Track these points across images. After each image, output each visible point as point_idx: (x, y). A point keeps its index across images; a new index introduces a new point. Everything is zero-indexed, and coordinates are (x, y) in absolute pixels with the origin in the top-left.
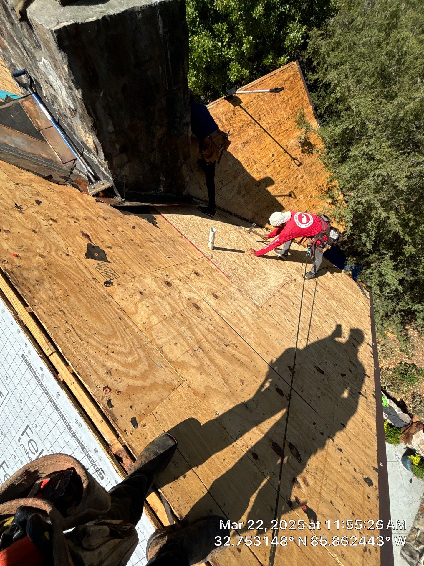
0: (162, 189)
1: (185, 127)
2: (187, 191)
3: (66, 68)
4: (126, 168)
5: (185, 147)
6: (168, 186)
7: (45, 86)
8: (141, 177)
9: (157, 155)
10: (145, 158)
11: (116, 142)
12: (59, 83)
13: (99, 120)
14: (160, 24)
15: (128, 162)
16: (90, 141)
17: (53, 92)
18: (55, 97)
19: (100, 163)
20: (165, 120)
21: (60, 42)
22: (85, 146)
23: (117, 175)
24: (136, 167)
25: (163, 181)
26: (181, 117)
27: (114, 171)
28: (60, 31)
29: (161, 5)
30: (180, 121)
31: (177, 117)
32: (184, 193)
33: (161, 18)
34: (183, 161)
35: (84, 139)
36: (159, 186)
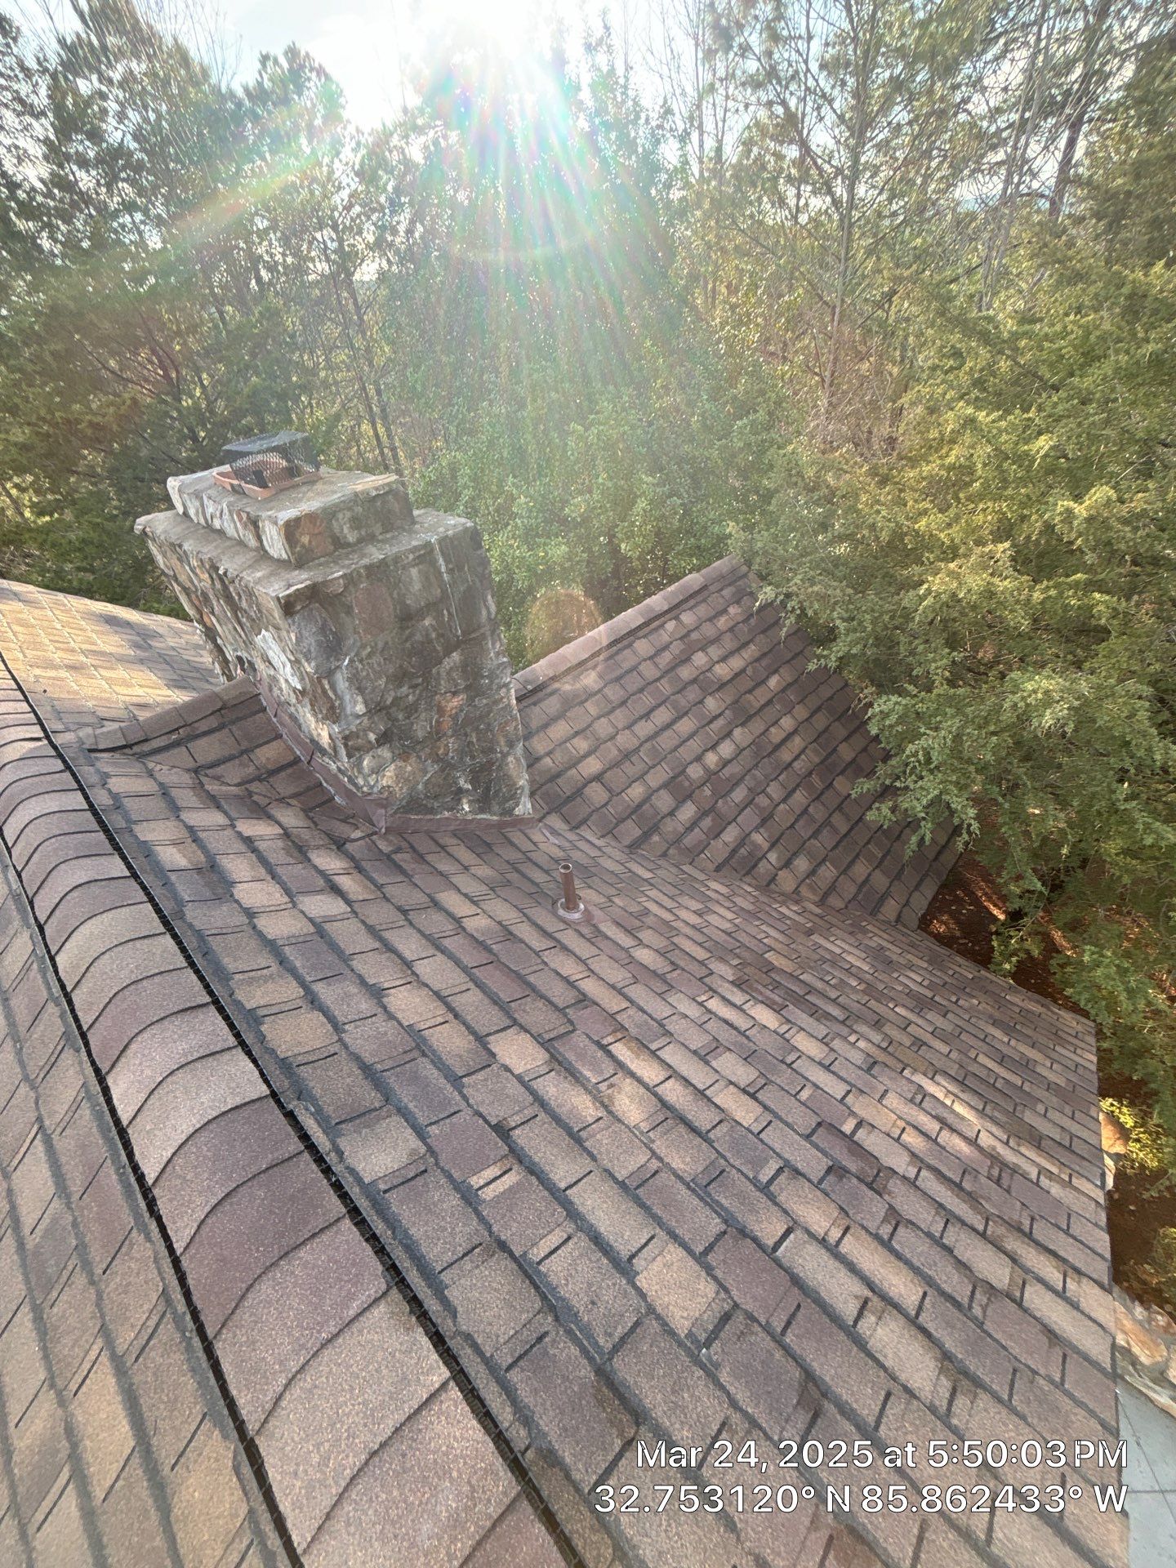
0: (466, 807)
1: (503, 692)
2: (525, 807)
3: (293, 636)
4: (390, 772)
5: (506, 723)
6: (478, 801)
7: (260, 665)
8: (420, 787)
9: (452, 744)
10: (427, 750)
11: (370, 729)
12: (283, 658)
13: (341, 698)
14: (441, 561)
15: (393, 761)
16: (323, 733)
17: (272, 672)
18: (274, 679)
19: (339, 770)
20: (462, 684)
21: (288, 607)
22: (316, 745)
23: (372, 787)
24: (409, 768)
25: (468, 791)
26: (492, 676)
27: (365, 780)
28: (289, 596)
29: (441, 541)
30: (491, 682)
31: (483, 677)
32: (517, 811)
33: (443, 554)
34: (506, 749)
35: (315, 733)
36: (460, 800)
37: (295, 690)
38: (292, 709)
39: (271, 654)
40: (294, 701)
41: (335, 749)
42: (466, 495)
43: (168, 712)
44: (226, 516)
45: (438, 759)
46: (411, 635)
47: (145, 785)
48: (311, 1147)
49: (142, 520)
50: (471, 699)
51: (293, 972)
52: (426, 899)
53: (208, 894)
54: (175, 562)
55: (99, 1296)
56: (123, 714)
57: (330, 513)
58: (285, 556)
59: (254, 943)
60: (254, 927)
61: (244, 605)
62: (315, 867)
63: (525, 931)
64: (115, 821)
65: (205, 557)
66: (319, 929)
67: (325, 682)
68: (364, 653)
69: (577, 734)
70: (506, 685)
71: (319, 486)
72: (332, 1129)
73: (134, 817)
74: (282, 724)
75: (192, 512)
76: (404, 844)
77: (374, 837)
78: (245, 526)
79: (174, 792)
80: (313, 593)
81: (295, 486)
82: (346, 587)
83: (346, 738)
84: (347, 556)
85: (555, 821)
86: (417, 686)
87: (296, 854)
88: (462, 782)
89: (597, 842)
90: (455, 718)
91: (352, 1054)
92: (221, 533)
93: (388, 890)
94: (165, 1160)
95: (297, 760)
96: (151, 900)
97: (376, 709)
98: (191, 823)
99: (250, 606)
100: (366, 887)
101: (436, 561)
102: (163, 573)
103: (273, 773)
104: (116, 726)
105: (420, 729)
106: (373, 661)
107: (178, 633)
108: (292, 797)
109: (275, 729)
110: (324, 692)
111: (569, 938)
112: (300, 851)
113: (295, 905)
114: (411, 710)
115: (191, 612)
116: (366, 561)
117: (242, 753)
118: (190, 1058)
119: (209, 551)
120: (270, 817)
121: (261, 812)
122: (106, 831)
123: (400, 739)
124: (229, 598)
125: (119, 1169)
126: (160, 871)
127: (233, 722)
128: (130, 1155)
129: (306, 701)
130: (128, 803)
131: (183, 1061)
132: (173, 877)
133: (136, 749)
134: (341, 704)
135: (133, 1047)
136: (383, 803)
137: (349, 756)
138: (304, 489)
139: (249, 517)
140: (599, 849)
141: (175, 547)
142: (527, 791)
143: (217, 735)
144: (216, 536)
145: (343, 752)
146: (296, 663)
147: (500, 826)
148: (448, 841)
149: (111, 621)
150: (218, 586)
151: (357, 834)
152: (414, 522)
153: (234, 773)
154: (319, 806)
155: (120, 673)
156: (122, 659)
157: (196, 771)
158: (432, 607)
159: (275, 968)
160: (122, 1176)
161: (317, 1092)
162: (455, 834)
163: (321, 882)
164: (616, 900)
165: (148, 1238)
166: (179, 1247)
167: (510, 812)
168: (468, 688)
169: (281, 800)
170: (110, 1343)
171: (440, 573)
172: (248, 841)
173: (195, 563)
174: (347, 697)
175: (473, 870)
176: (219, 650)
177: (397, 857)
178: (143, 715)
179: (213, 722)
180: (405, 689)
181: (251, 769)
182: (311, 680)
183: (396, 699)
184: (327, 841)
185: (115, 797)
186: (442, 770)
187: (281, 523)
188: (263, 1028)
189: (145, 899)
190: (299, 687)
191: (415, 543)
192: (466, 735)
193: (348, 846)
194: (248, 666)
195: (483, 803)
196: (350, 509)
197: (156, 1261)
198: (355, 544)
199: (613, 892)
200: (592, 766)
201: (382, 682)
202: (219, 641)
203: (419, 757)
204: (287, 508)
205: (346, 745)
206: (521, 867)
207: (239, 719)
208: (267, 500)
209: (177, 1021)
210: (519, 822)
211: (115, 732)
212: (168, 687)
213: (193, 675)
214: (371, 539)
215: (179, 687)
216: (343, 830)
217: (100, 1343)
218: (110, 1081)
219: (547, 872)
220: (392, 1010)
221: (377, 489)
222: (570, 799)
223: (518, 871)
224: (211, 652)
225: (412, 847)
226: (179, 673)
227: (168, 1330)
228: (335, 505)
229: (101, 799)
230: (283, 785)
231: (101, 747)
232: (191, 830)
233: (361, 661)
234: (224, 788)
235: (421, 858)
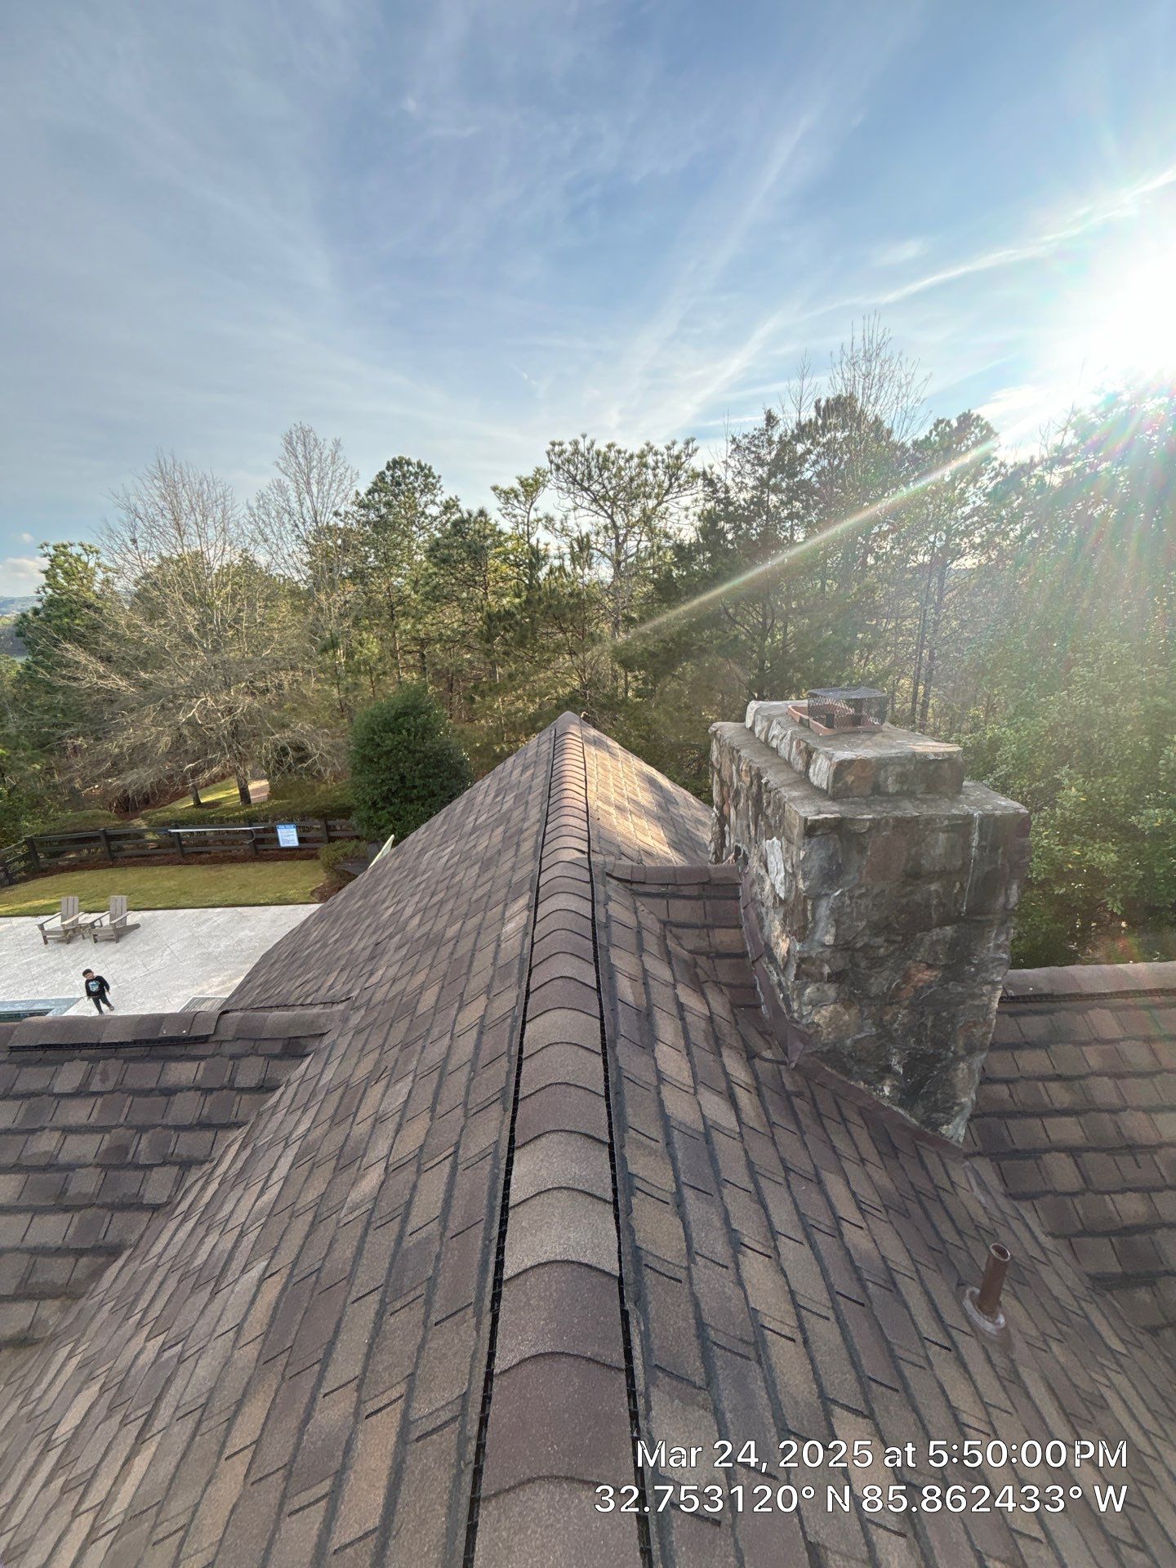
0: (887, 1091)
1: (986, 988)
2: (956, 1130)
3: (802, 854)
4: (826, 1012)
5: (975, 1024)
6: (903, 1091)
7: (754, 863)
8: (848, 1042)
9: (903, 1015)
10: (873, 1009)
11: (828, 962)
12: (781, 866)
13: (815, 922)
14: (976, 836)
15: (835, 1002)
16: (782, 946)
17: (763, 872)
18: (761, 879)
19: (780, 984)
20: (943, 960)
21: (811, 830)
22: (768, 951)
23: (802, 1016)
24: (847, 1017)
25: (896, 1074)
26: (982, 967)
27: (800, 1006)
28: (816, 821)
29: (983, 818)
30: (977, 973)
31: (970, 963)
32: (944, 1129)
33: (980, 830)
34: (962, 1052)
35: (773, 940)
36: (882, 1079)
37: (776, 896)
38: (764, 910)
39: (771, 859)
40: (770, 903)
41: (786, 965)
42: (1002, 770)
43: (668, 869)
44: (787, 740)
45: (880, 1024)
46: (911, 893)
47: (628, 918)
48: (630, 1373)
49: (718, 724)
50: (945, 980)
51: (673, 1159)
52: (809, 1168)
53: (637, 1038)
54: (726, 761)
55: (424, 1341)
56: (634, 854)
57: (882, 764)
58: (824, 786)
59: (653, 1109)
60: (659, 1093)
61: (769, 812)
62: (723, 1066)
63: (911, 1291)
64: (602, 939)
65: (755, 766)
66: (708, 1131)
67: (810, 903)
68: (857, 892)
69: (1058, 1078)
70: (993, 983)
71: (878, 738)
72: (652, 1368)
73: (614, 941)
74: (747, 919)
75: (757, 729)
76: (808, 1094)
77: (782, 1067)
78: (800, 753)
79: (645, 934)
80: (838, 827)
81: (858, 732)
82: (870, 829)
83: (803, 960)
84: (881, 803)
85: (985, 1168)
86: (894, 942)
87: (712, 1042)
88: (894, 1061)
89: (1043, 1238)
90: (918, 991)
91: (693, 1294)
92: (775, 751)
93: (779, 1132)
94: (523, 1267)
95: (744, 955)
96: (602, 1019)
97: (843, 946)
98: (647, 967)
99: (774, 815)
100: (758, 1116)
101: (970, 834)
102: (712, 765)
103: (721, 956)
104: (630, 863)
105: (878, 984)
106: (863, 902)
107: (689, 805)
108: (725, 985)
109: (738, 919)
110: (805, 910)
111: (970, 1349)
112: (717, 1042)
113: (696, 1093)
114: (877, 963)
115: (716, 797)
116: (898, 813)
117: (704, 926)
118: (576, 1187)
119: (759, 762)
120: (703, 995)
121: (698, 987)
122: (595, 943)
123: (852, 984)
124: (758, 801)
125: (487, 1239)
126: (614, 998)
127: (709, 898)
128: (502, 1235)
129: (782, 911)
130: (614, 927)
131: (571, 1184)
132: (620, 1006)
133: (634, 887)
134: (813, 928)
135: (543, 1140)
136: (805, 1038)
137: (797, 977)
138: (863, 736)
139: (806, 748)
140: (1043, 1250)
141: (734, 752)
142: (967, 1113)
143: (693, 902)
144: (769, 752)
145: (793, 971)
146: (791, 876)
147: (918, 1135)
148: (854, 1117)
149: (652, 782)
150: (754, 789)
151: (768, 1054)
152: (959, 792)
153: (692, 940)
154: (745, 1006)
155: (644, 823)
156: (648, 813)
157: (665, 924)
158: (943, 874)
159: (660, 1146)
160: (486, 1248)
161: (652, 1309)
162: (861, 1112)
163: (723, 1085)
164: (1055, 1346)
165: (478, 1329)
166: (499, 1365)
167: (936, 1126)
168: (946, 967)
169: (717, 983)
170: (408, 1397)
171: (970, 847)
172: (681, 1007)
173: (744, 767)
174: (822, 924)
175: (870, 1168)
176: (723, 834)
177: (797, 1101)
178: (648, 863)
179: (694, 891)
180: (880, 941)
181: (704, 944)
182: (797, 895)
183: (866, 945)
184: (740, 1045)
185: (608, 917)
186: (879, 1037)
187: (835, 760)
188: (634, 1201)
189: (598, 1015)
190: (782, 895)
191: (955, 812)
192: (922, 1014)
193: (757, 1061)
194: (742, 858)
195: (909, 1096)
196: (903, 765)
197: (473, 1357)
198: (893, 795)
199: (1051, 1330)
200: (1068, 1130)
201: (862, 924)
202: (726, 828)
203: (861, 1011)
204: (843, 749)
205: (799, 966)
206: (927, 1203)
207: (715, 897)
208: (829, 738)
209: (581, 1141)
210: (943, 1143)
211: (627, 867)
212: (670, 846)
213: (690, 844)
214: (910, 795)
215: (676, 849)
216: (757, 1042)
217: (401, 1389)
218: (517, 1155)
219: (959, 1233)
220: (744, 1275)
221: (936, 754)
222: (1017, 1154)
223: (921, 1203)
224: (714, 833)
225: (814, 1100)
226: (682, 840)
227: (450, 1436)
228: (891, 759)
229: (601, 917)
230: (724, 971)
231: (615, 875)
232: (645, 971)
233: (851, 898)
234: (679, 949)
235: (819, 1116)
